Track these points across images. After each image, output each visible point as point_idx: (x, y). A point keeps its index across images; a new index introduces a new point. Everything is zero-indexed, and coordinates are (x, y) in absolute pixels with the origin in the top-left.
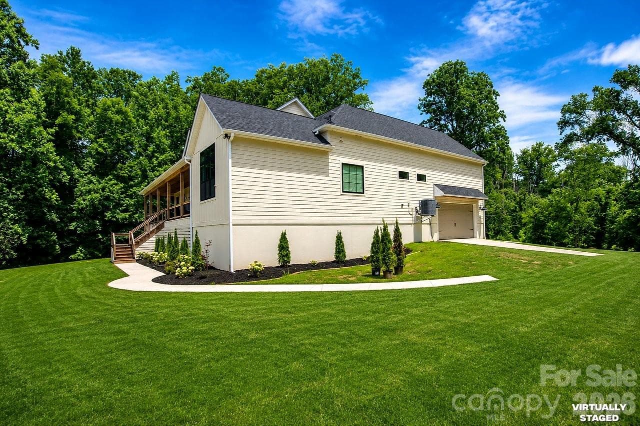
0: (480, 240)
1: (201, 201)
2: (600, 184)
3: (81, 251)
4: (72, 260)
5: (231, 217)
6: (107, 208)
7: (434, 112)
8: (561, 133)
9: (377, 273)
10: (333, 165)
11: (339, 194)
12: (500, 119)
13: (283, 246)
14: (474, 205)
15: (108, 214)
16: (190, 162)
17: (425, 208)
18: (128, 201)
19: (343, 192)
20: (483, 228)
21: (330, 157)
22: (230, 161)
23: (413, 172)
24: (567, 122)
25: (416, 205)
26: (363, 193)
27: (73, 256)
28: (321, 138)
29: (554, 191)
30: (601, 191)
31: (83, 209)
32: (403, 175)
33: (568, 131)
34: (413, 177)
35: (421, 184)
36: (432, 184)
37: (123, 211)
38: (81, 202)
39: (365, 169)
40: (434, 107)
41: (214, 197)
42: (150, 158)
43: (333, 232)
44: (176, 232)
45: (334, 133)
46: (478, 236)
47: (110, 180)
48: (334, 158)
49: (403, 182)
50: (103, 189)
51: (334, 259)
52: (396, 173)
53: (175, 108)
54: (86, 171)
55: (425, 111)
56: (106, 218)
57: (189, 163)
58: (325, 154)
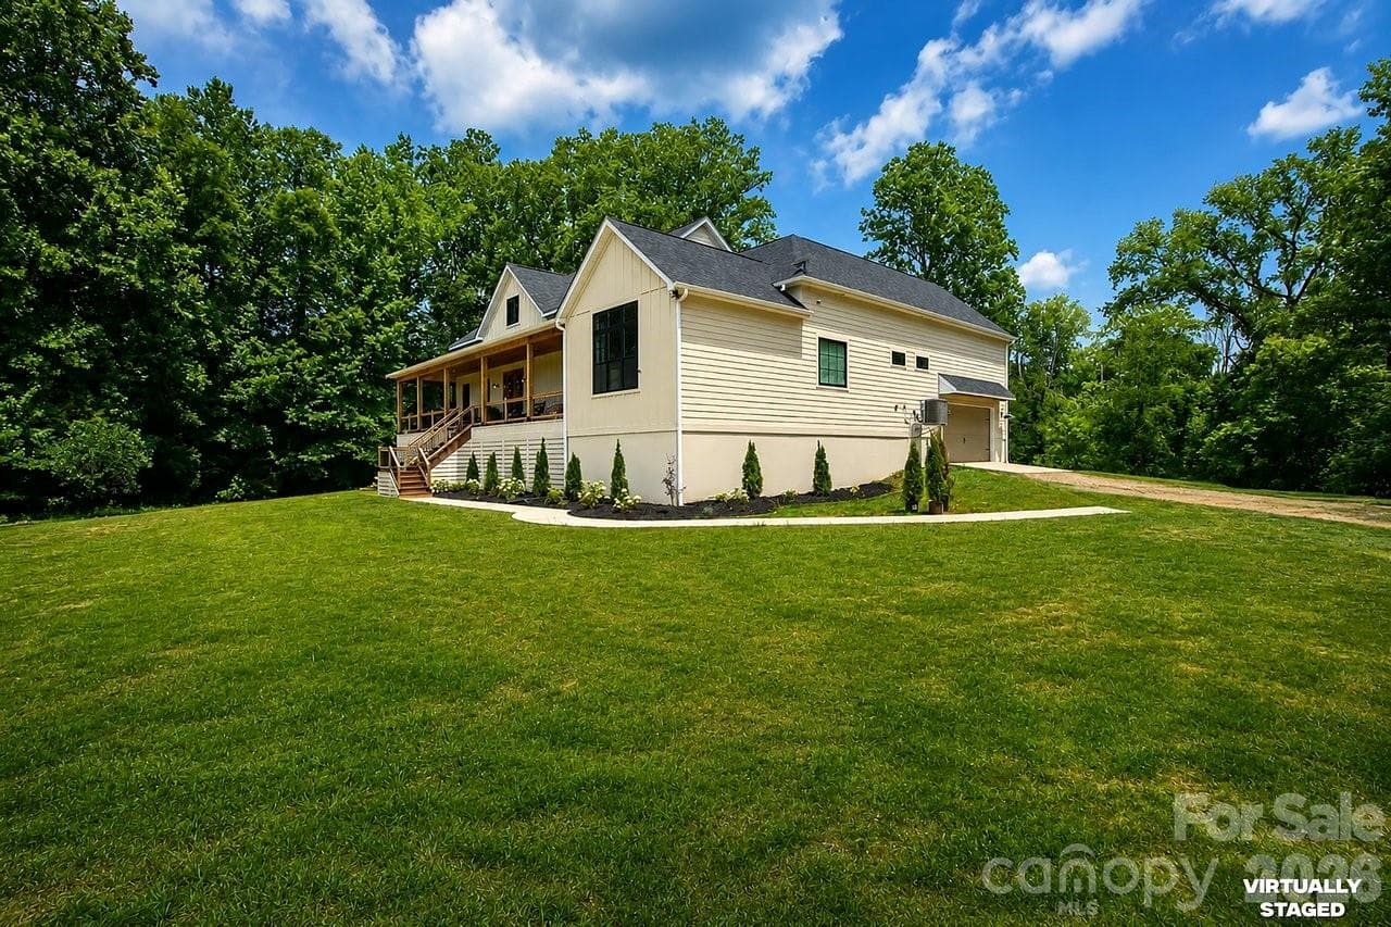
0: (999, 463)
1: (594, 393)
2: (1174, 378)
3: (239, 484)
4: (222, 500)
5: (681, 421)
6: (288, 403)
7: (890, 235)
8: (1115, 284)
9: (915, 508)
10: (808, 340)
11: (814, 387)
12: (1009, 256)
13: (751, 465)
14: (993, 409)
15: (291, 414)
16: (563, 326)
17: (930, 411)
18: (328, 389)
19: (820, 384)
20: (1004, 446)
21: (804, 328)
22: (679, 331)
23: (912, 353)
24: (1127, 268)
25: (914, 407)
26: (845, 386)
27: (223, 493)
28: (789, 295)
29: (1086, 385)
30: (1177, 390)
31: (242, 403)
32: (898, 359)
33: (1126, 284)
34: (911, 362)
35: (921, 373)
36: (936, 373)
37: (316, 408)
38: (241, 391)
39: (849, 348)
40: (889, 227)
41: (637, 387)
42: (367, 306)
43: (811, 447)
44: (543, 445)
45: (809, 289)
46: (998, 459)
47: (293, 348)
48: (809, 329)
49: (898, 370)
50: (281, 364)
51: (812, 490)
52: (888, 355)
53: (411, 211)
54: (245, 329)
55: (872, 235)
56: (288, 421)
57: (562, 329)
58: (797, 322)
